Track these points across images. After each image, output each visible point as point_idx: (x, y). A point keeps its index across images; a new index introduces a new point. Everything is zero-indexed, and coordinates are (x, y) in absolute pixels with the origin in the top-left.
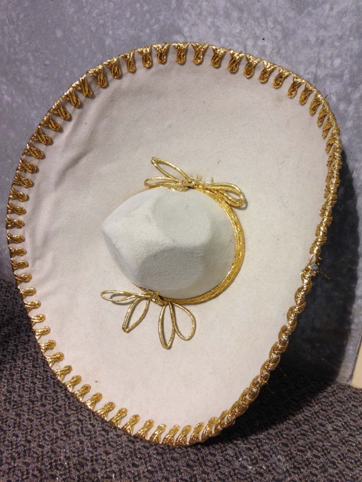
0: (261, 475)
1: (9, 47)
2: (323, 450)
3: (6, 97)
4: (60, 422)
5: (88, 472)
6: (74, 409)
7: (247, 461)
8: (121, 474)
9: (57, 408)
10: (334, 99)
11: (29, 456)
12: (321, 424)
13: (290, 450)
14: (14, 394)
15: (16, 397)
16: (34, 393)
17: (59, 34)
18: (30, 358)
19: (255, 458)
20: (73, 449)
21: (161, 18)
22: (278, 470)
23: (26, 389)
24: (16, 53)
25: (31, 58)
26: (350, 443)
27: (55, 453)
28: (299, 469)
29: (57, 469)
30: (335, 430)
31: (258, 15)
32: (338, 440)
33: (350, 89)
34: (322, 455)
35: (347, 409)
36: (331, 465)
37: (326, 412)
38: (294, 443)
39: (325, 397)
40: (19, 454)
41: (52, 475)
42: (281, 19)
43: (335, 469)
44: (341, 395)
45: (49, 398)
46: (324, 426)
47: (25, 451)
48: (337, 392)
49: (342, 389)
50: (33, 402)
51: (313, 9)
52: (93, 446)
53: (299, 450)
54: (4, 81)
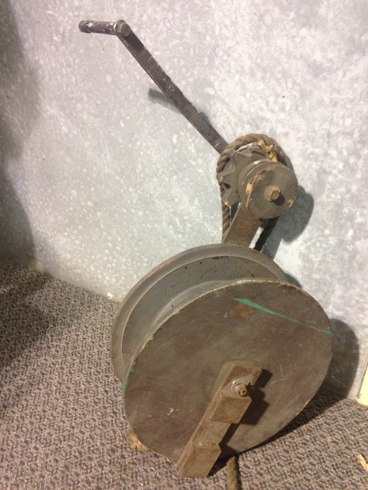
0: (261, 475)
1: (67, 86)
2: (320, 459)
3: (63, 128)
4: (99, 413)
5: (118, 458)
6: (111, 402)
7: (251, 462)
8: (144, 462)
9: (97, 401)
10: (345, 153)
11: (72, 440)
12: (321, 436)
13: (290, 456)
14: (63, 386)
15: (65, 388)
16: (80, 386)
17: (109, 79)
18: (78, 355)
19: (258, 460)
20: (107, 436)
21: (196, 72)
22: (276, 472)
23: (73, 382)
24: (72, 92)
25: (85, 98)
26: (345, 455)
27: (93, 439)
28: (295, 473)
29: (94, 453)
30: (333, 442)
31: (279, 76)
32: (334, 451)
33: (359, 146)
34: (318, 464)
35: (349, 424)
36: (324, 473)
37: (329, 425)
38: (294, 450)
39: (331, 411)
40: (65, 437)
41: (89, 457)
42: (299, 81)
43: (327, 476)
44: (345, 411)
45: (91, 392)
46: (325, 437)
47: (69, 435)
48: (343, 407)
49: (348, 405)
50: (77, 393)
51: (328, 74)
52: (123, 436)
53: (298, 457)
54: (63, 115)
